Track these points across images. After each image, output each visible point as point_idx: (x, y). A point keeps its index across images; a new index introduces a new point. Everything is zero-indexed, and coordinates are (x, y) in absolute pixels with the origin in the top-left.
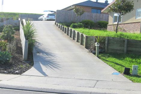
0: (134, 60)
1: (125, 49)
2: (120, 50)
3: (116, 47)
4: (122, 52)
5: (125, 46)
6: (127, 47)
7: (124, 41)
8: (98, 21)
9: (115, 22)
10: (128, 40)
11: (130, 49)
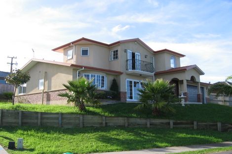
0: (26, 133)
1: (20, 121)
2: (15, 123)
3: (10, 120)
4: (16, 125)
5: (20, 118)
6: (22, 119)
7: (18, 113)
8: (5, 92)
9: (20, 93)
10: (22, 112)
11: (25, 121)
